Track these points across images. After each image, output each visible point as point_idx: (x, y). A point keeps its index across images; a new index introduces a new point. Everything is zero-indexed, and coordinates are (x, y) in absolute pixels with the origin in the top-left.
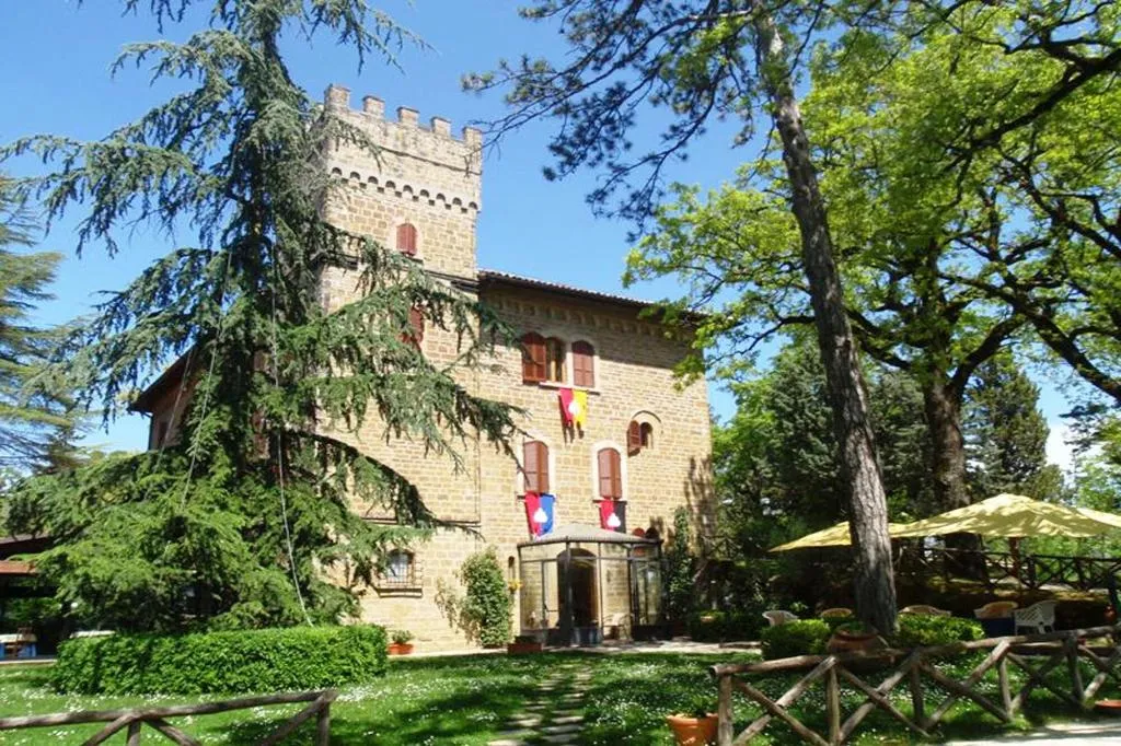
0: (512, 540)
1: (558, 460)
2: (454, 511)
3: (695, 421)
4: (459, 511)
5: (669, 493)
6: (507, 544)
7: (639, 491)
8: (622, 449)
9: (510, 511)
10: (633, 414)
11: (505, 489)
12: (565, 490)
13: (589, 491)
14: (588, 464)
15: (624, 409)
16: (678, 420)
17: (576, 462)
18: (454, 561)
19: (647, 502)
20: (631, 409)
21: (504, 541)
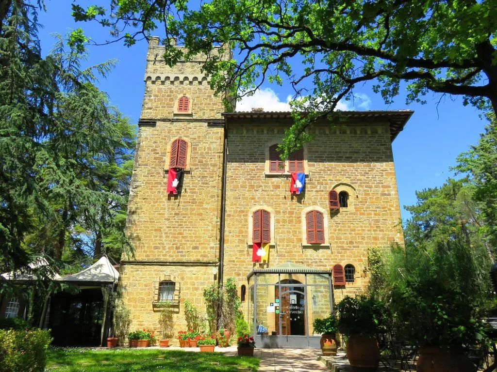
0: (244, 275)
1: (277, 221)
2: (202, 256)
3: (384, 187)
4: (204, 256)
5: (363, 238)
6: (241, 277)
7: (338, 238)
8: (325, 211)
9: (244, 255)
10: (333, 186)
11: (241, 241)
12: (282, 240)
13: (300, 240)
14: (300, 222)
15: (326, 184)
16: (371, 187)
17: (291, 221)
18: (201, 287)
19: (345, 245)
20: (331, 183)
21: (239, 275)
